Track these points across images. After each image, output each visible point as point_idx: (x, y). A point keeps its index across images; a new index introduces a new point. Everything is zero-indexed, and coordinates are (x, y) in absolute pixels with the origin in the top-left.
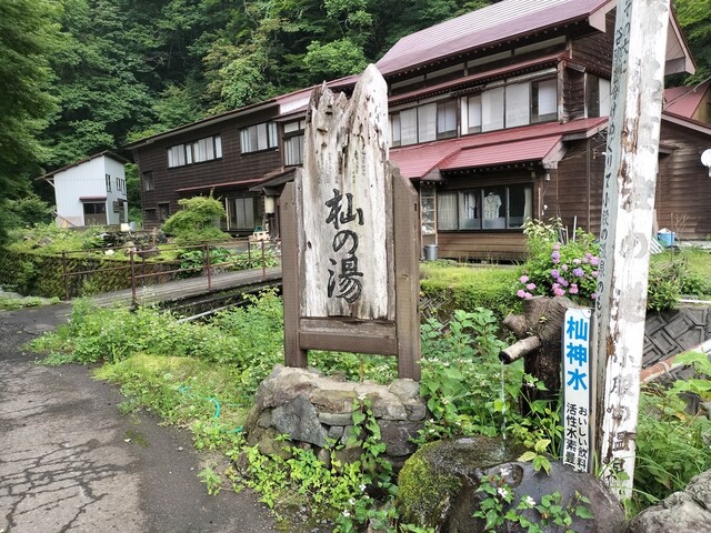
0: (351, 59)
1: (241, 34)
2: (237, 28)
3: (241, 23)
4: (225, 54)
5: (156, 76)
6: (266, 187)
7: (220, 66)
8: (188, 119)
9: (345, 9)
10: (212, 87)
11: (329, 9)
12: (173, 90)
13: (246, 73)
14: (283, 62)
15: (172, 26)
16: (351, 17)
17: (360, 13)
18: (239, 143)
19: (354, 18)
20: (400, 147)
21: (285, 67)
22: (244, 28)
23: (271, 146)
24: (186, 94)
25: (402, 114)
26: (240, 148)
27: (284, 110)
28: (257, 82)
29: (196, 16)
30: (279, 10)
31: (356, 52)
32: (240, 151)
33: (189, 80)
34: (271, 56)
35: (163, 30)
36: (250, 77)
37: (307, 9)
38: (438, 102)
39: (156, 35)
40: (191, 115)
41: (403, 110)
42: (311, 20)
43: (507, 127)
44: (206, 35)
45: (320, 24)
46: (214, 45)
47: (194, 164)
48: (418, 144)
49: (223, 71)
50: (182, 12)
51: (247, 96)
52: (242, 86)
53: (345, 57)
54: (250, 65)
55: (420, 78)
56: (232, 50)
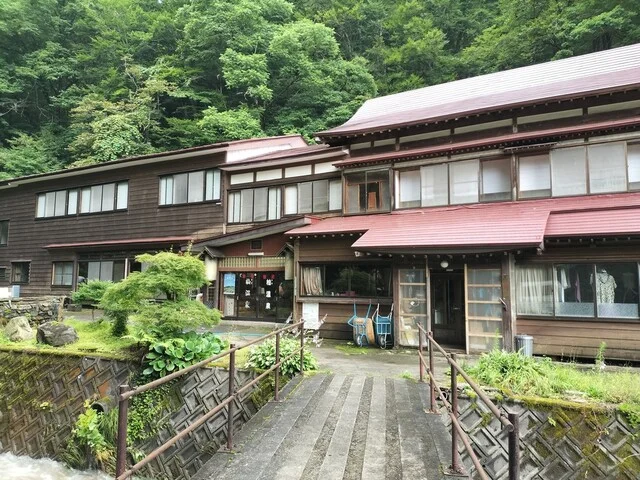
0: (250, 128)
1: (118, 92)
2: (114, 86)
3: (119, 81)
4: (99, 108)
5: (4, 122)
6: (209, 247)
7: (91, 119)
8: (41, 170)
9: (246, 82)
10: (82, 139)
11: (228, 79)
12: (24, 138)
13: (124, 129)
14: (164, 124)
15: (34, 74)
16: (251, 91)
17: (262, 88)
18: (158, 193)
19: (255, 91)
20: (420, 208)
21: (166, 130)
22: (122, 87)
23: (208, 198)
24: (41, 144)
25: (423, 171)
26: (158, 199)
27: (231, 158)
28: (136, 140)
29: (66, 69)
30: (165, 75)
31: (255, 123)
32: (157, 203)
33: (43, 132)
34: (153, 117)
35: (21, 77)
36: (128, 134)
37: (194, 78)
38: (482, 160)
39: (11, 81)
40: (45, 167)
41: (424, 166)
42: (197, 91)
43: (592, 192)
44: (74, 88)
45: (207, 96)
46: (85, 98)
47: (79, 215)
48: (449, 206)
49: (94, 125)
50: (49, 63)
51: (124, 152)
52: (119, 142)
53: (244, 126)
54: (128, 123)
55: (446, 133)
56: (109, 106)
